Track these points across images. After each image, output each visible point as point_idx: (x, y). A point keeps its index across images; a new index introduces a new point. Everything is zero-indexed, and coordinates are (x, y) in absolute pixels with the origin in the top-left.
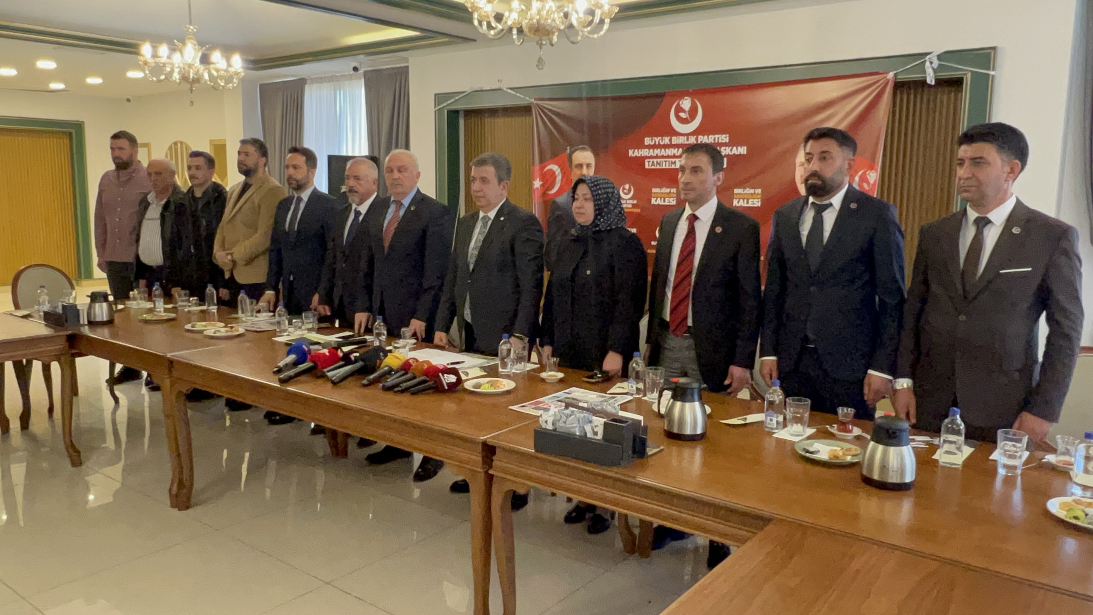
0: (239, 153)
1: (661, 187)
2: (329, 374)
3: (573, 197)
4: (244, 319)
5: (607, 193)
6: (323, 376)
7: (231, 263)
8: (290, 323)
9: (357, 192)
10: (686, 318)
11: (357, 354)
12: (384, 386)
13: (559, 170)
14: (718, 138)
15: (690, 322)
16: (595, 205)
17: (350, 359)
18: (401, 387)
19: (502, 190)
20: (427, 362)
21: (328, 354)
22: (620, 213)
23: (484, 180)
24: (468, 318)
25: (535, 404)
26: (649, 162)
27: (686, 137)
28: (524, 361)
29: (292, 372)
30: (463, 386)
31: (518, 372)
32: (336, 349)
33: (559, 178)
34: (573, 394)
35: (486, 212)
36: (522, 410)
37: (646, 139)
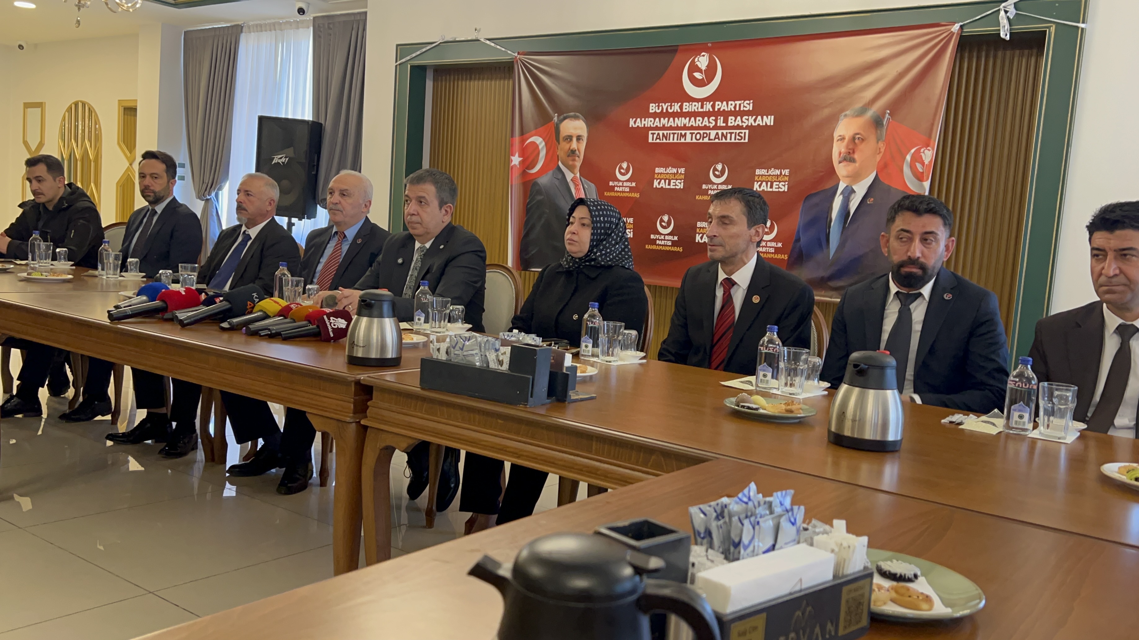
1: (666, 167)
2: (180, 315)
6: (172, 318)
9: (245, 210)
12: (247, 330)
13: (544, 143)
14: (740, 105)
16: (593, 235)
18: (269, 330)
19: (444, 215)
21: (184, 293)
22: (623, 250)
23: (421, 201)
26: (653, 134)
27: (700, 103)
29: (128, 309)
33: (543, 154)
37: (651, 105)
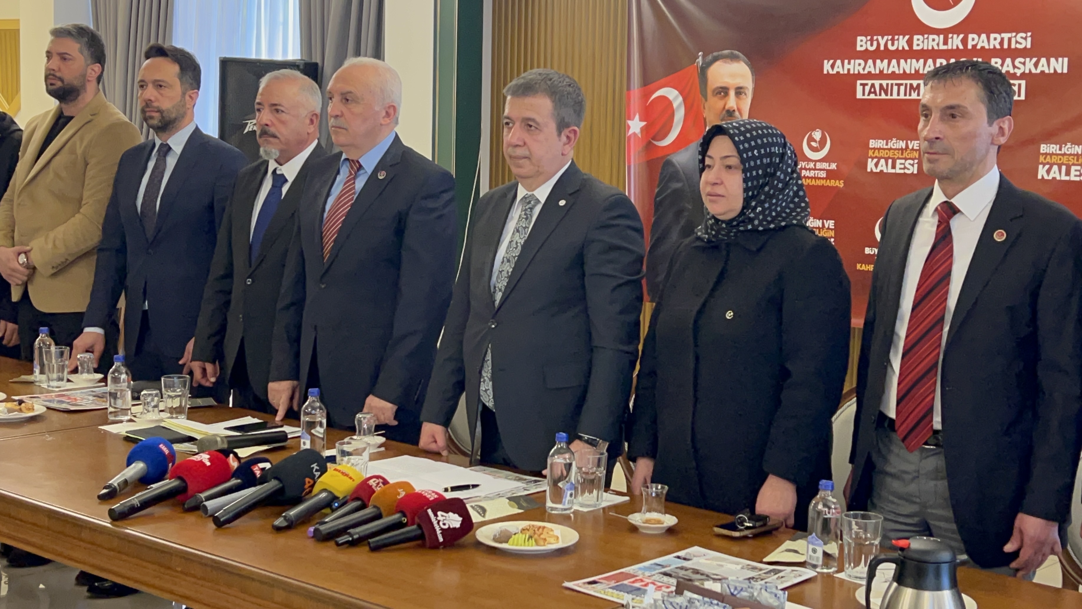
0: (49, 54)
1: (887, 138)
2: (210, 504)
3: (702, 161)
4: (44, 385)
5: (771, 155)
6: (198, 508)
7: (27, 272)
8: (136, 398)
9: (274, 136)
10: (930, 410)
11: (267, 465)
12: (316, 530)
13: (680, 99)
14: (1010, 40)
15: (937, 422)
16: (745, 181)
17: (254, 474)
18: (351, 535)
19: (565, 144)
20: (405, 485)
21: (208, 464)
22: (796, 194)
23: (529, 124)
24: (488, 400)
25: (617, 578)
26: (864, 85)
27: (942, 37)
28: (598, 489)
29: (135, 499)
30: (474, 536)
31: (585, 510)
32: (226, 453)
33: (679, 115)
34: (695, 559)
35: (531, 188)
36: (590, 590)
37: (859, 38)
